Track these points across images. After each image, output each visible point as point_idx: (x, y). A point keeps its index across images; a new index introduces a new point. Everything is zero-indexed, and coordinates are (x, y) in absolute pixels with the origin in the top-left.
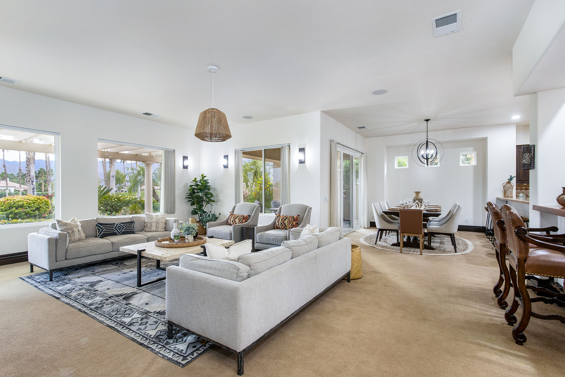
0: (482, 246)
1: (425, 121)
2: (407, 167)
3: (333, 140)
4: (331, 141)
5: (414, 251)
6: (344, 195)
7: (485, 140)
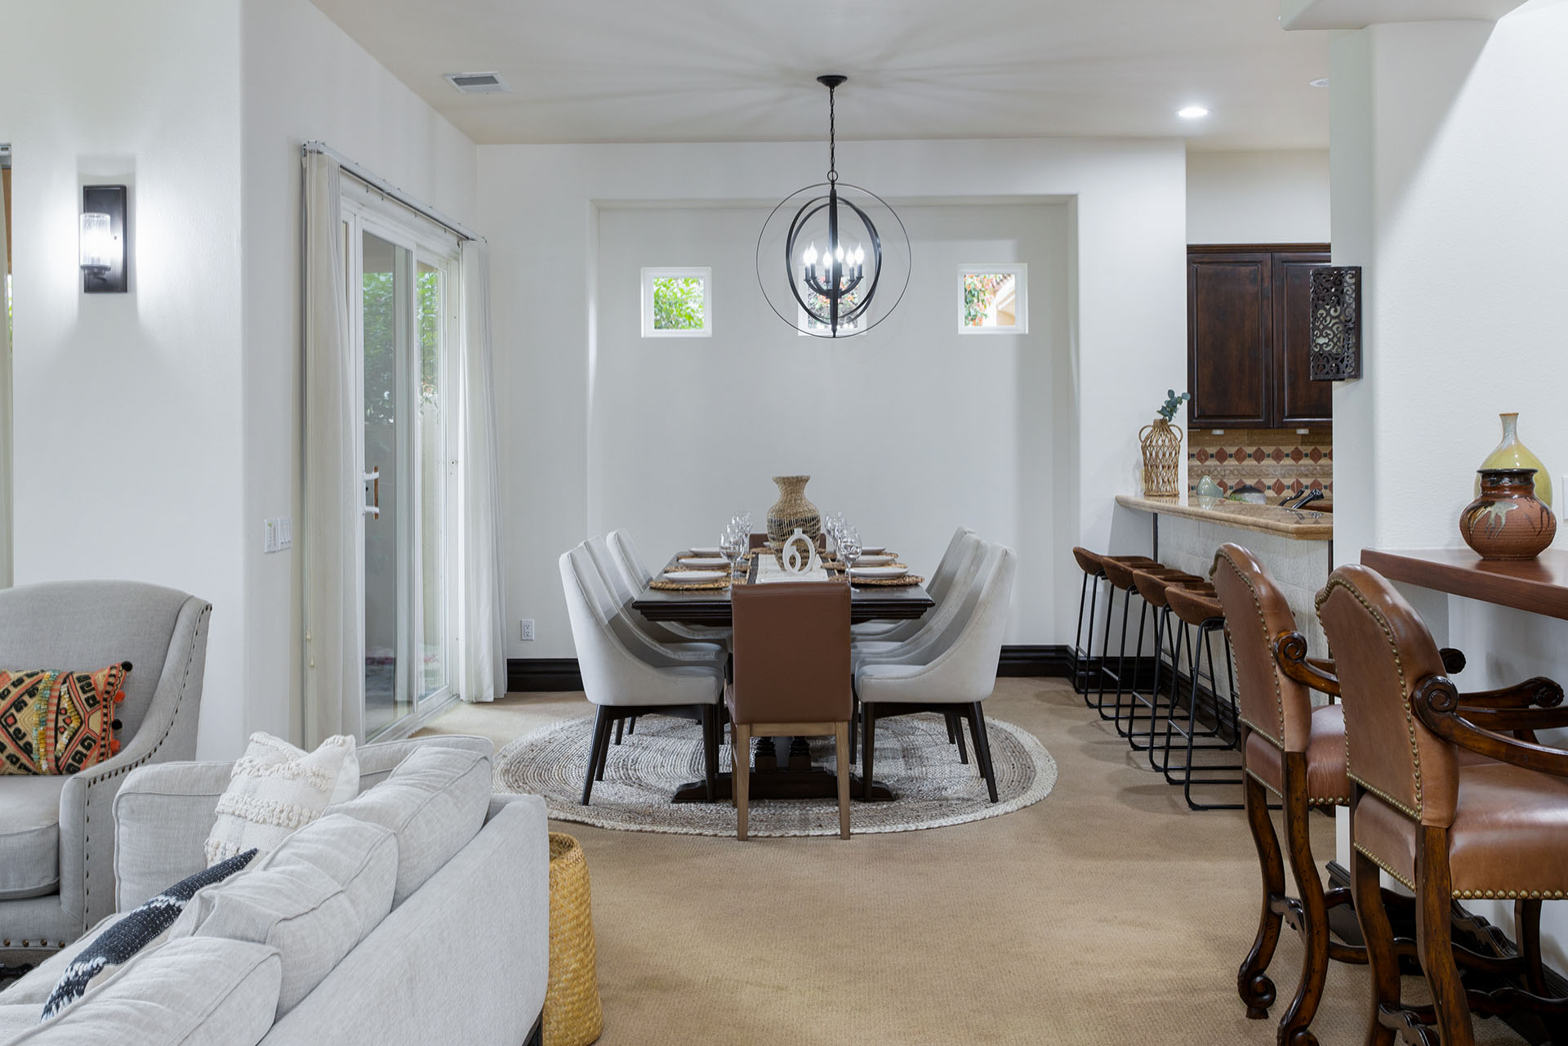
0: (1085, 750)
1: (821, 85)
2: (706, 330)
3: (314, 148)
4: (304, 151)
5: (805, 823)
6: (368, 504)
7: (1063, 209)
